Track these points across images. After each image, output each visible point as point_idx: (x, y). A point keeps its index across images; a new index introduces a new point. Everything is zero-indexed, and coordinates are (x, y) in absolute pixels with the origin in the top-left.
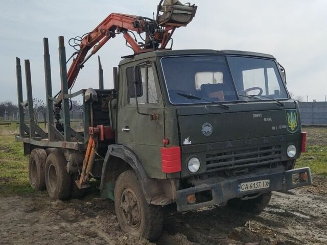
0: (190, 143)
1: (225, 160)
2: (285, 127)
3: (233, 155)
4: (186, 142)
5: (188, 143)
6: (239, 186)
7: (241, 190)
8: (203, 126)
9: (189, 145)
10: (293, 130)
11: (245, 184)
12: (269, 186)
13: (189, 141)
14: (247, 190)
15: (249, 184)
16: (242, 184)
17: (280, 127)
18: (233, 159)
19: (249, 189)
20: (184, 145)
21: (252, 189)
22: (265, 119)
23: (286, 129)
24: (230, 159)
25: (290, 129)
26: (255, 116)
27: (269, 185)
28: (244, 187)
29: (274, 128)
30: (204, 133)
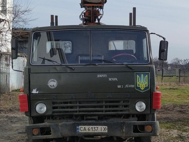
0: (37, 92)
1: (72, 107)
2: (133, 86)
3: (78, 104)
4: (34, 91)
5: (36, 93)
6: (78, 128)
7: (80, 131)
8: (50, 81)
9: (36, 94)
10: (142, 89)
11: (83, 127)
12: (107, 132)
13: (37, 91)
14: (85, 131)
15: (87, 127)
16: (80, 127)
17: (127, 86)
18: (78, 107)
19: (87, 131)
20: (33, 94)
21: (90, 132)
22: (110, 79)
23: (134, 88)
24: (76, 107)
25: (139, 88)
26: (99, 76)
27: (107, 130)
28: (82, 129)
29: (119, 87)
30: (49, 86)
